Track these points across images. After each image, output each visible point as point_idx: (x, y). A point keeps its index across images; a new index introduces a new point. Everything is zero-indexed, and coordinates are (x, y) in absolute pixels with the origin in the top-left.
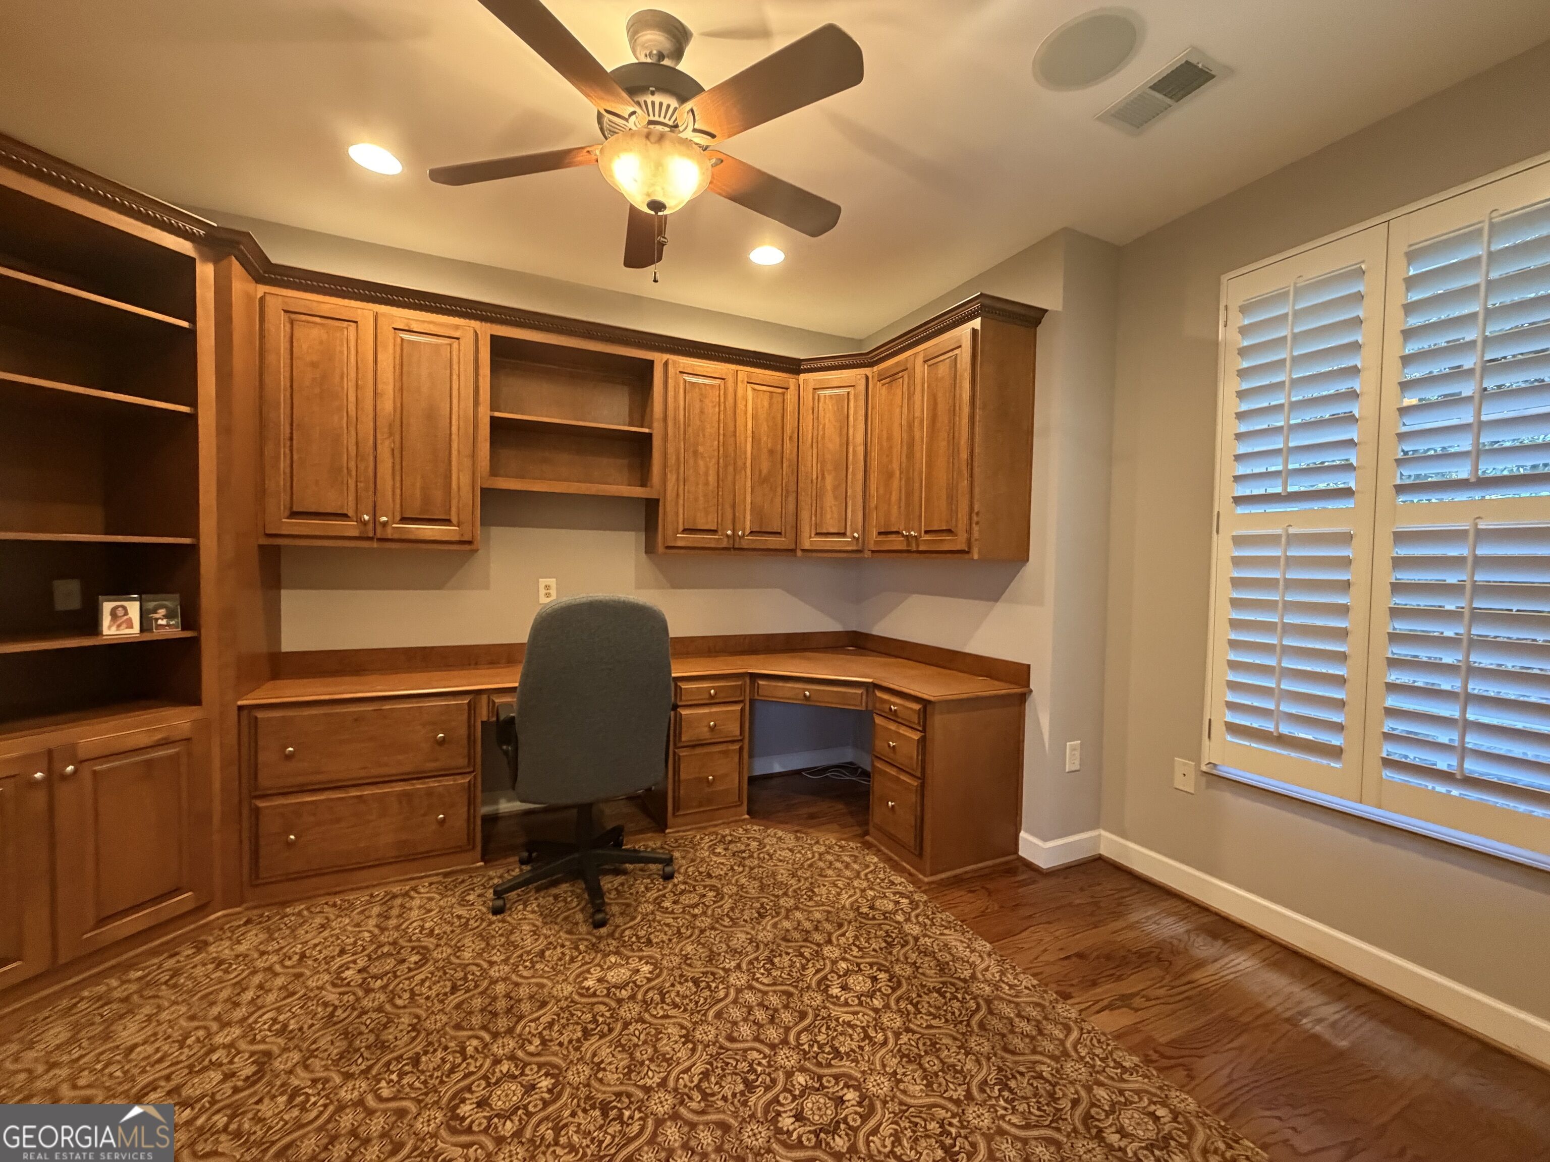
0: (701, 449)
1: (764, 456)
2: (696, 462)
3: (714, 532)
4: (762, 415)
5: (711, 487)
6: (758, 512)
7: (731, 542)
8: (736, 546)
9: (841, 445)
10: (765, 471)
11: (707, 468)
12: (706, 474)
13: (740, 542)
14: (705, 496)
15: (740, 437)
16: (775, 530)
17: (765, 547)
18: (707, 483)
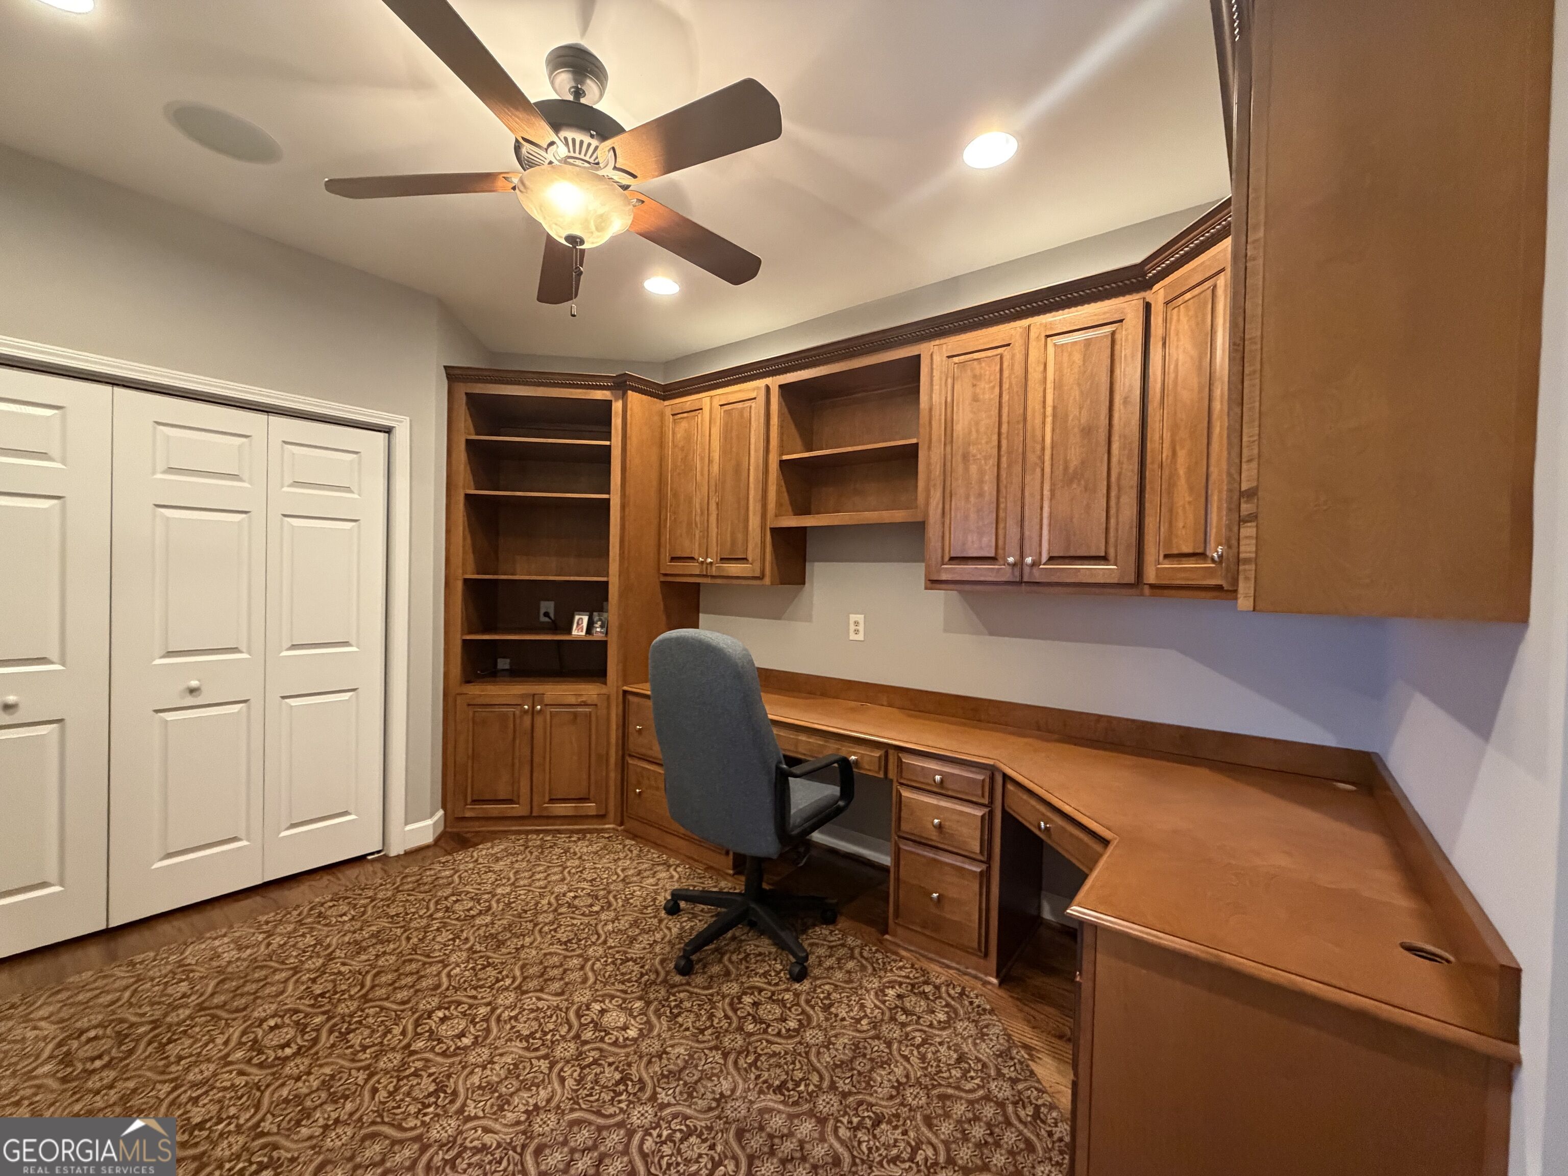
0: (973, 450)
1: (1075, 438)
2: (966, 469)
3: (992, 559)
4: (1070, 378)
5: (987, 498)
6: (1061, 527)
7: (1017, 573)
8: (1026, 579)
9: (1200, 391)
10: (1074, 463)
11: (982, 472)
12: (981, 482)
13: (1031, 573)
14: (979, 511)
15: (1034, 420)
16: (1093, 553)
17: (1077, 580)
18: (981, 495)
